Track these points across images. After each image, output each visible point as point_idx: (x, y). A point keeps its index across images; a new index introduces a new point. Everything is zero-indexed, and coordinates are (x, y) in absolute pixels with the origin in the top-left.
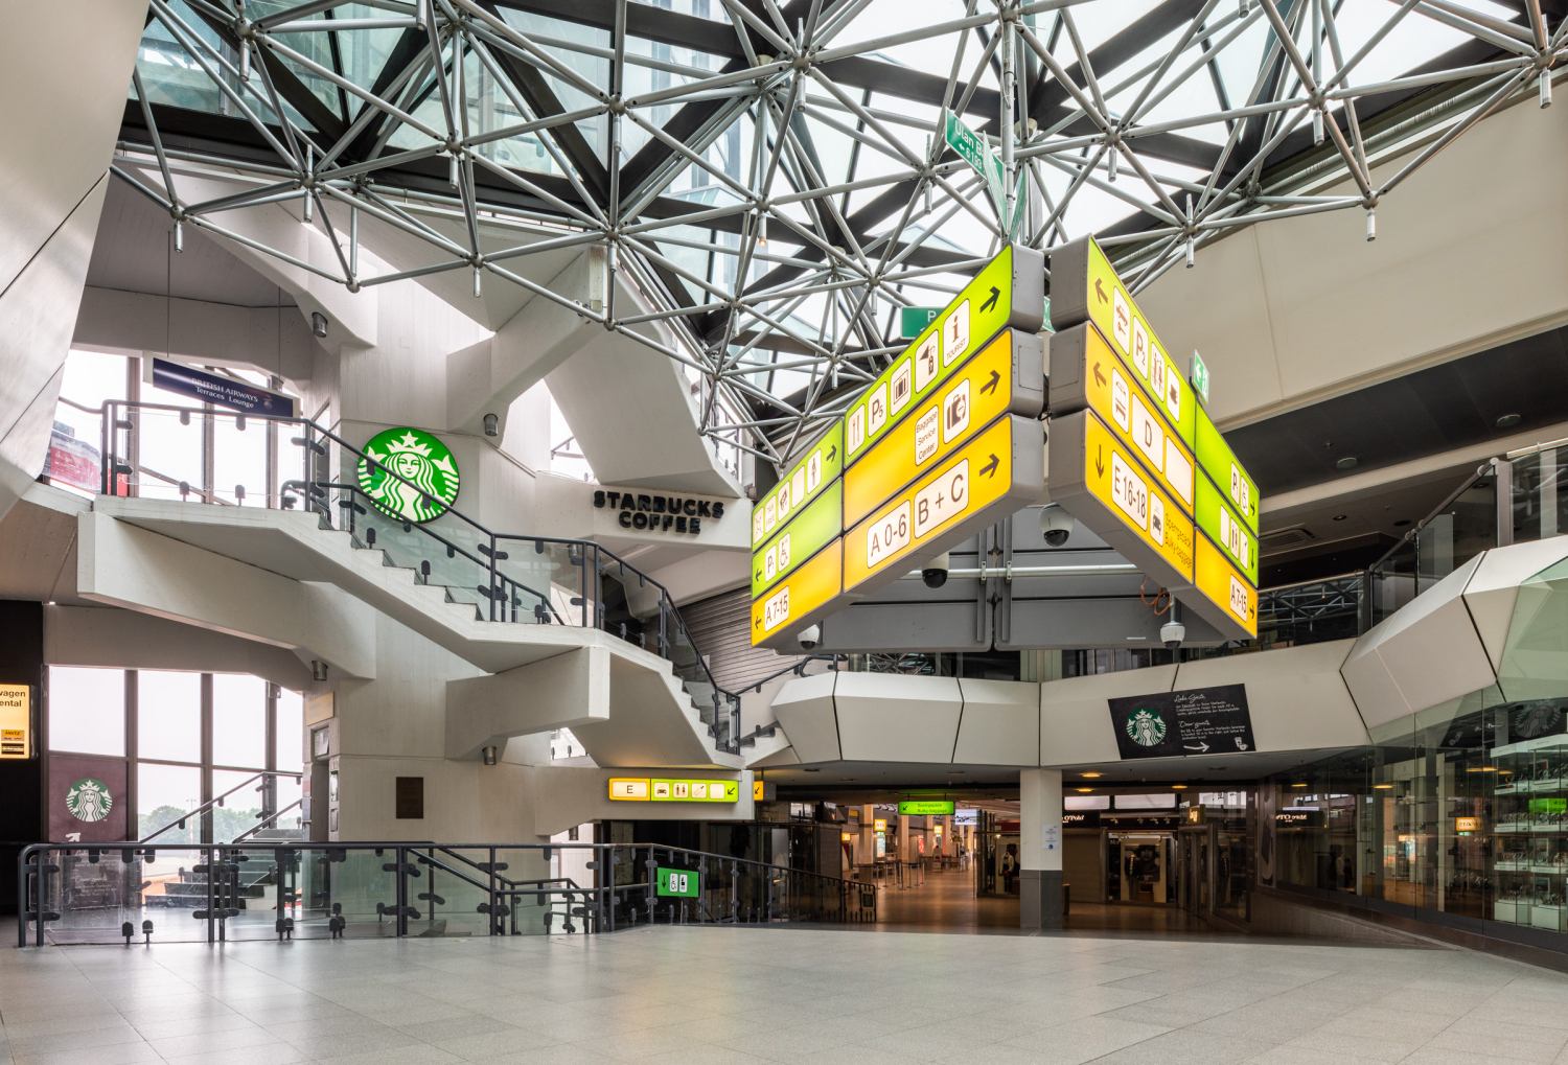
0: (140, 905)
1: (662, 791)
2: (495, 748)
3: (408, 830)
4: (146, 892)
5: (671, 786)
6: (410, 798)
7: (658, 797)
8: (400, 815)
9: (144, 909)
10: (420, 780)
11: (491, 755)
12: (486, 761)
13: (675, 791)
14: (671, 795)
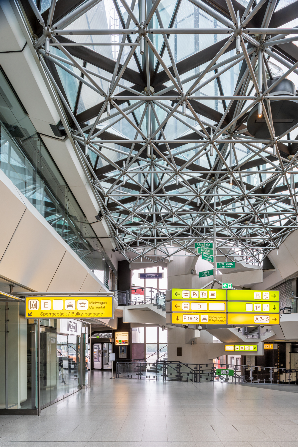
0: (146, 371)
1: (237, 348)
2: (193, 341)
3: (179, 359)
4: (146, 369)
5: (240, 347)
6: (179, 352)
7: (236, 350)
8: (178, 355)
9: (146, 372)
10: (181, 348)
11: (192, 343)
12: (191, 344)
13: (241, 348)
14: (240, 349)
